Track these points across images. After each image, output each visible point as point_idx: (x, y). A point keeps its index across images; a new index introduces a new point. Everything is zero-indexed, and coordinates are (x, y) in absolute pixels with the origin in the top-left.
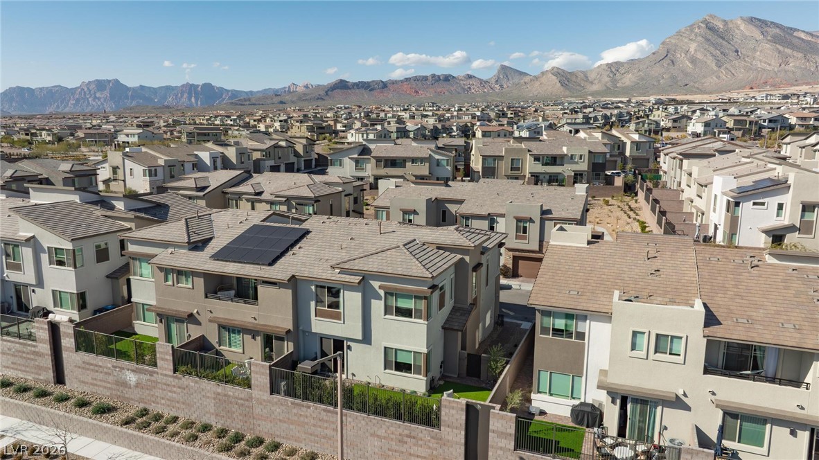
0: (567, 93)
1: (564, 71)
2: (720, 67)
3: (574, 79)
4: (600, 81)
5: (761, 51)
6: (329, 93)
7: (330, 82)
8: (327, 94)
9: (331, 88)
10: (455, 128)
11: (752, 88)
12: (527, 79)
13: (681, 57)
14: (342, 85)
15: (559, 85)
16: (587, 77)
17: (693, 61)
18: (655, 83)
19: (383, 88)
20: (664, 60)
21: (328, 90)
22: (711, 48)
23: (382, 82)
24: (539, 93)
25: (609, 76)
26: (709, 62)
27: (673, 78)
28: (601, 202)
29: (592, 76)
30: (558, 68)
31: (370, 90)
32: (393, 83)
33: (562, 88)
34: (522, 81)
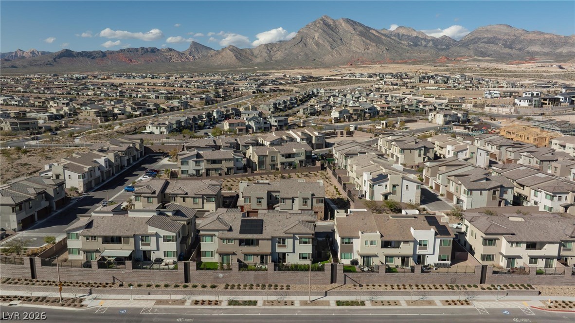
0: (241, 64)
1: (237, 48)
2: (333, 49)
3: (244, 54)
4: (261, 56)
5: (354, 41)
6: (57, 60)
7: (57, 51)
8: (55, 61)
9: (58, 56)
10: (204, 116)
11: (351, 65)
12: (212, 53)
13: (310, 41)
14: (67, 54)
15: (234, 58)
16: (252, 53)
17: (317, 44)
18: (296, 58)
19: (103, 57)
20: (300, 44)
21: (56, 58)
22: (327, 37)
23: (102, 52)
24: (221, 63)
25: (266, 53)
26: (326, 46)
27: (306, 55)
28: (313, 175)
29: (256, 52)
30: (233, 46)
31: (92, 58)
32: (111, 53)
33: (237, 60)
34: (209, 54)
